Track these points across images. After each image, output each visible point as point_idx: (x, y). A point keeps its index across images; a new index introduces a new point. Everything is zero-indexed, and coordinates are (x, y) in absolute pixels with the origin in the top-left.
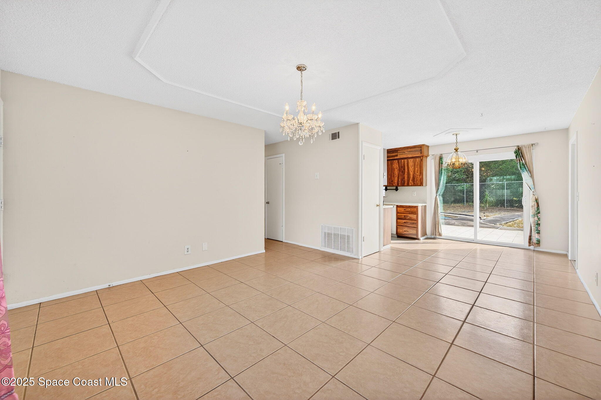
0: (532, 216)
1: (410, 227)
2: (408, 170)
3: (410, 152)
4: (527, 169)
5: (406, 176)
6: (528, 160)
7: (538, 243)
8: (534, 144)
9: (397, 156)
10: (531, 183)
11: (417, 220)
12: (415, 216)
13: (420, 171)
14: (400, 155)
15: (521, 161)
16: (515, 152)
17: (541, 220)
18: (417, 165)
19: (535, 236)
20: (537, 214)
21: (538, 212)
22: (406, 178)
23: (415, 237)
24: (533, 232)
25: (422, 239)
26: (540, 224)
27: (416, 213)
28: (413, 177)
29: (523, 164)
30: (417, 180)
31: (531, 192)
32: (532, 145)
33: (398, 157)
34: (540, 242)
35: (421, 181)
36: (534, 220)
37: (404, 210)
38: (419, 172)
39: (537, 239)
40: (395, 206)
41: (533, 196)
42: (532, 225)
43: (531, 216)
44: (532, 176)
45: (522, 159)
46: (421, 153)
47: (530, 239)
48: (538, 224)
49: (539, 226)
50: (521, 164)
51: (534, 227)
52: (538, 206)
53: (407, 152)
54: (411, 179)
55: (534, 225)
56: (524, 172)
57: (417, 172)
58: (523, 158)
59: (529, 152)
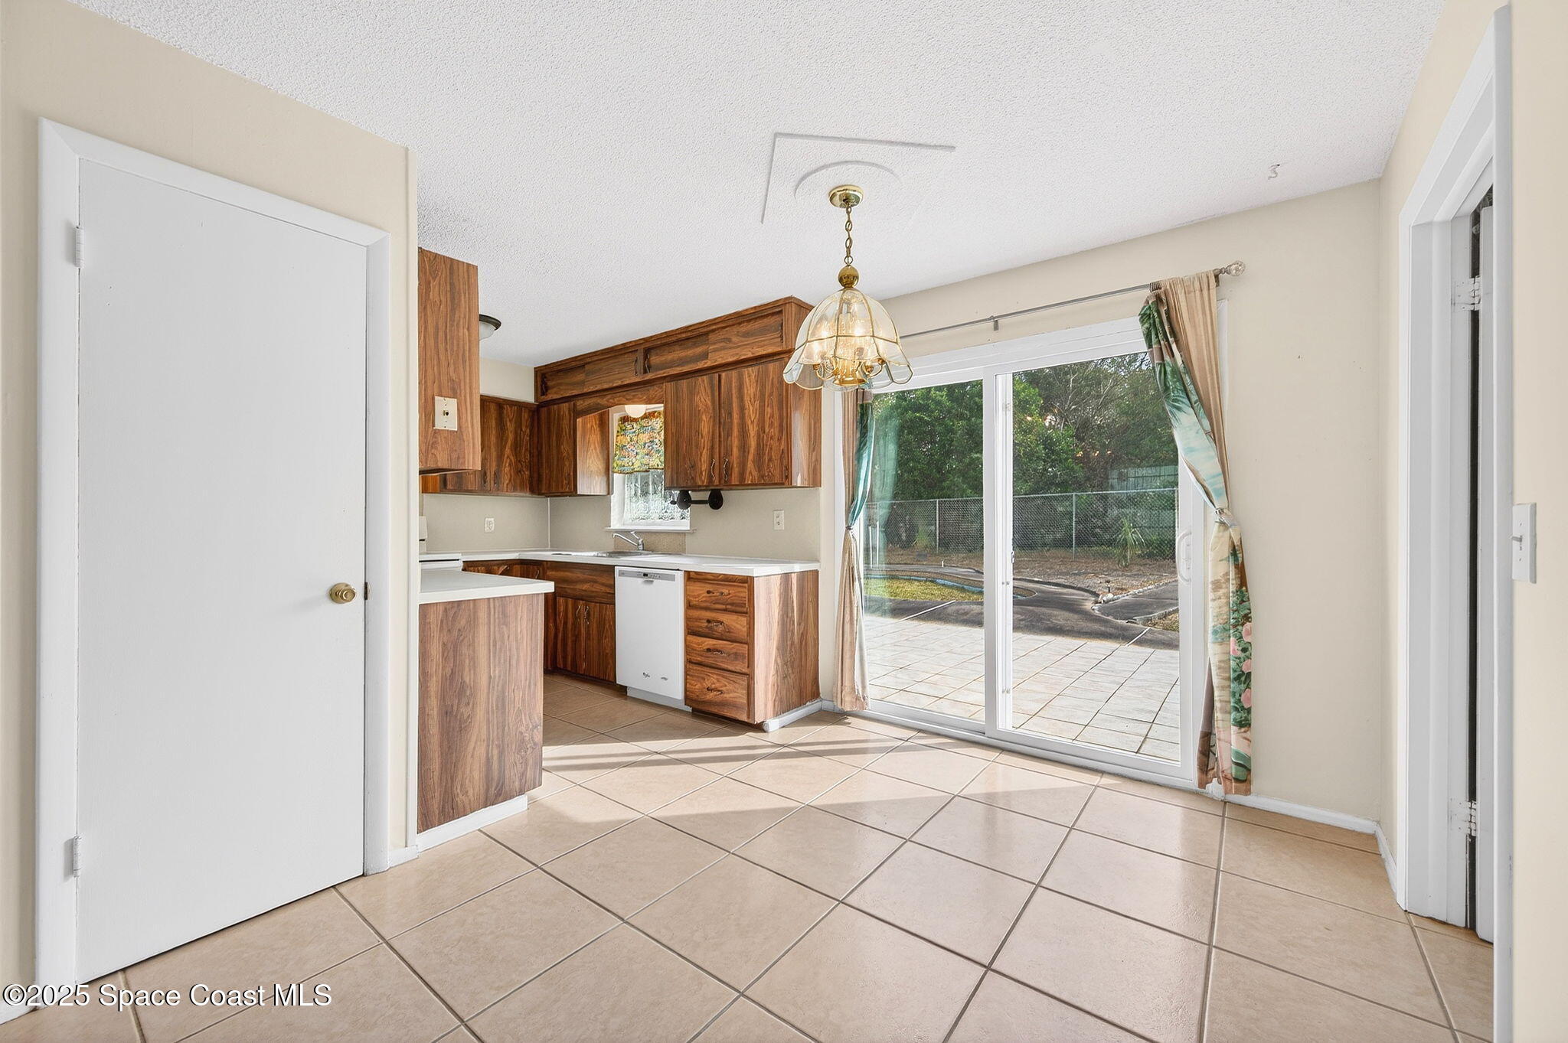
0: (1215, 632)
1: (727, 674)
2: (742, 417)
3: (746, 335)
4: (1194, 398)
5: (735, 443)
6: (1200, 351)
7: (1243, 775)
8: (1227, 271)
9: (705, 356)
10: (1209, 466)
11: (749, 641)
12: (743, 620)
13: (781, 418)
14: (715, 350)
15: (1167, 358)
16: (1145, 317)
17: (1253, 651)
18: (771, 394)
19: (1229, 742)
20: (1235, 626)
21: (1241, 613)
22: (735, 451)
23: (744, 718)
24: (1218, 715)
25: (773, 724)
26: (1249, 674)
27: (745, 608)
28: (758, 444)
29: (1175, 371)
30: (770, 460)
31: (1213, 516)
32: (1216, 277)
33: (709, 364)
34: (1249, 770)
35: (785, 462)
36: (1225, 657)
37: (708, 592)
38: (776, 424)
39: (1238, 754)
40: (680, 577)
41: (1219, 532)
42: (1216, 681)
43: (1210, 630)
44: (1216, 435)
45: (1174, 346)
46: (782, 337)
47: (1207, 749)
48: (1244, 678)
49: (1248, 687)
50: (1169, 369)
51: (1223, 693)
52: (1242, 581)
53: (735, 339)
54: (751, 457)
55: (1227, 683)
56: (1178, 409)
57: (771, 425)
58: (1177, 342)
59: (1204, 313)
